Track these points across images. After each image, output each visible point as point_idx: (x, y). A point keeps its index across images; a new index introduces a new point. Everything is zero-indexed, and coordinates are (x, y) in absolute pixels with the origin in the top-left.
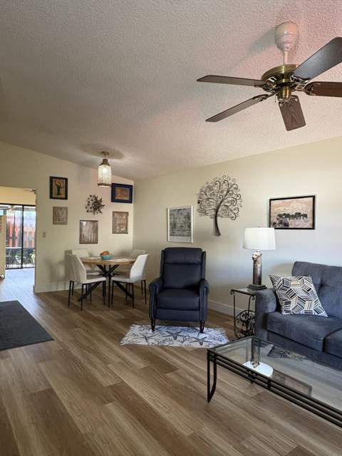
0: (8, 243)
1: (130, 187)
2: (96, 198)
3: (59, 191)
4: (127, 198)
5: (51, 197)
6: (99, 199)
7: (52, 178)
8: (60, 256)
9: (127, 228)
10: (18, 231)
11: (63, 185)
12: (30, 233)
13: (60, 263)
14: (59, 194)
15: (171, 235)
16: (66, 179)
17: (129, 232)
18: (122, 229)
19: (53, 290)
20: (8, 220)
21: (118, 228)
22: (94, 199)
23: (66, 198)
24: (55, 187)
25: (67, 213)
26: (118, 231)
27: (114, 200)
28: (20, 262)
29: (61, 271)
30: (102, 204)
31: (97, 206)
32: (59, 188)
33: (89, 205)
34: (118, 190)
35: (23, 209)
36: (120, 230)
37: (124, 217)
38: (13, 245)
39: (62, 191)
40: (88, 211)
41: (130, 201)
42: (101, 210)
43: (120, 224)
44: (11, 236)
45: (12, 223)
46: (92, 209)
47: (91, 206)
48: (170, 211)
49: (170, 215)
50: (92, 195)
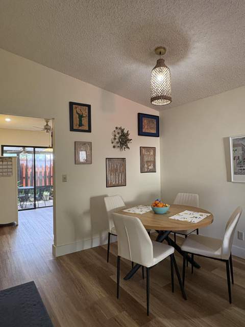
0: (21, 183)
1: (157, 118)
2: (122, 131)
3: (80, 121)
4: (154, 131)
5: (72, 129)
6: (125, 131)
7: (72, 104)
8: (84, 204)
9: (154, 166)
10: (30, 171)
11: (85, 114)
12: (41, 172)
13: (85, 213)
14: (81, 125)
15: (235, 173)
16: (89, 106)
17: (157, 170)
18: (150, 167)
19: (78, 249)
20: (21, 162)
21: (146, 166)
22: (120, 131)
23: (89, 131)
24: (76, 116)
25: (91, 149)
26: (146, 170)
27: (141, 133)
28: (32, 199)
29: (87, 224)
30: (129, 137)
31: (123, 140)
32: (81, 117)
33: (115, 139)
34: (145, 121)
35: (34, 152)
36: (148, 168)
37: (152, 153)
38: (27, 185)
39: (85, 121)
40: (114, 147)
41: (157, 135)
42: (129, 145)
43: (147, 162)
44: (24, 176)
45: (25, 165)
46: (119, 145)
47: (117, 140)
48: (234, 140)
49: (234, 146)
50: (119, 126)
